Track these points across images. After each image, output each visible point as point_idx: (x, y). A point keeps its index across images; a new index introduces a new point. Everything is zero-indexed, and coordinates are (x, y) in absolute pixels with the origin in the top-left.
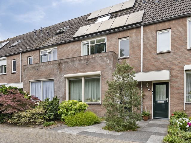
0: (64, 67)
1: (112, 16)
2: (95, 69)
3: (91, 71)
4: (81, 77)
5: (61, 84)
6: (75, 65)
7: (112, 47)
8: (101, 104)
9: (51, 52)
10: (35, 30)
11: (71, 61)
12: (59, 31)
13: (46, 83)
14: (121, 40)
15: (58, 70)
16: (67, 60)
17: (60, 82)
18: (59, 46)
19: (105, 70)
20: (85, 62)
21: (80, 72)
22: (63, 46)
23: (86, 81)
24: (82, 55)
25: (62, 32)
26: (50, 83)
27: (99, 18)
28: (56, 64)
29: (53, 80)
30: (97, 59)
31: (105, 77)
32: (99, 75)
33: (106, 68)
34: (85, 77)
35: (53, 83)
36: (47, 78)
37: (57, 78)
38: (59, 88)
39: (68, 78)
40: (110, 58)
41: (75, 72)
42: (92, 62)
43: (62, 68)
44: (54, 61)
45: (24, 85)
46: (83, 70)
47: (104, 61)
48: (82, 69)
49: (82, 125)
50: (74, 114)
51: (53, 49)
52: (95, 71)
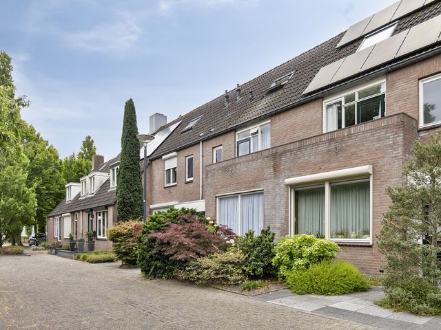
0: (285, 162)
1: (400, 26)
2: (357, 161)
3: (345, 167)
4: (323, 181)
5: (278, 199)
6: (309, 155)
7: (400, 103)
8: (371, 244)
9: (257, 132)
10: (226, 91)
11: (300, 148)
12: (274, 85)
13: (247, 200)
14: (425, 82)
15: (271, 170)
16: (291, 147)
17: (275, 196)
18: (273, 118)
19: (381, 162)
20: (333, 146)
21: (320, 170)
22: (282, 116)
23: (334, 190)
24: (324, 132)
25: (280, 87)
26: (255, 198)
27: (367, 38)
28: (267, 157)
29: (261, 193)
30: (361, 136)
31: (382, 179)
32: (367, 175)
33: (384, 157)
34: (331, 181)
35: (261, 198)
36: (249, 188)
37: (270, 187)
38: (273, 207)
39: (292, 186)
40: (395, 130)
41: (310, 170)
42: (349, 146)
43: (279, 166)
44: (264, 151)
45: (206, 204)
46: (326, 165)
47: (379, 140)
48: (324, 162)
49: (325, 293)
50: (307, 266)
51: (261, 126)
52: (357, 165)
